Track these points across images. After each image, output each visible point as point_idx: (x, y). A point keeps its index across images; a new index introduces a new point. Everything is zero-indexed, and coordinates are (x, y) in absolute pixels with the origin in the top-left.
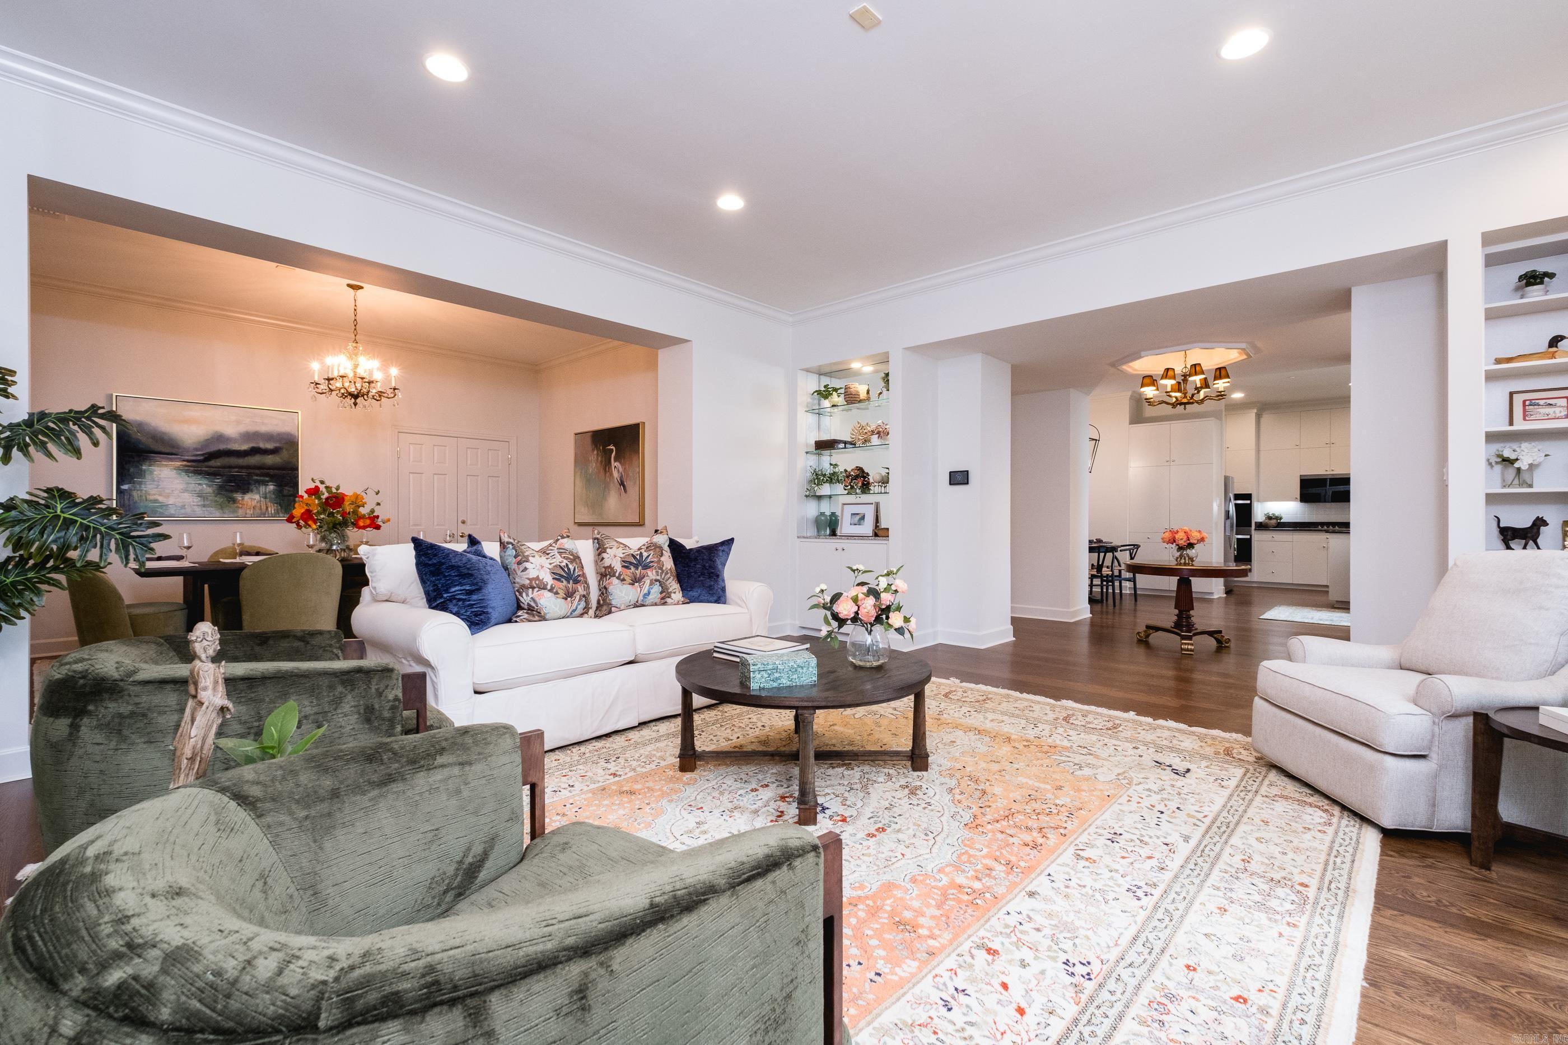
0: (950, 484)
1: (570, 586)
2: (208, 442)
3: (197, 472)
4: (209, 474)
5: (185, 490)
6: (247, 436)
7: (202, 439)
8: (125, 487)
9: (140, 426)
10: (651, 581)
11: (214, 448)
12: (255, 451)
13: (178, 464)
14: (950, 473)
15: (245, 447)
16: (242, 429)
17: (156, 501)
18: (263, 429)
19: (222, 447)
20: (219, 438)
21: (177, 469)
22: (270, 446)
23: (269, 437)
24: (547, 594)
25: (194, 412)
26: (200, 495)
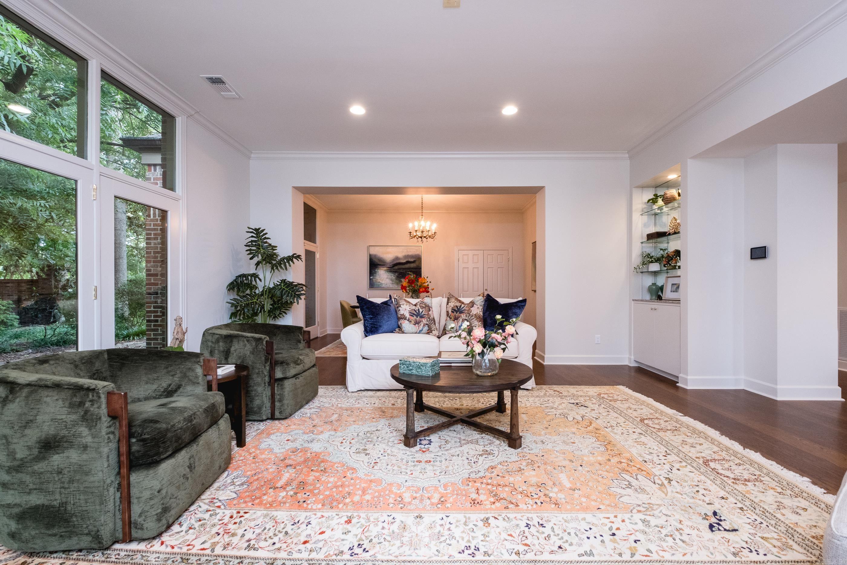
0: (751, 258)
1: (418, 319)
2: (394, 260)
3: (391, 271)
4: (394, 272)
5: (387, 278)
6: (406, 257)
7: (392, 259)
8: (371, 278)
9: (375, 256)
10: (463, 320)
11: (395, 262)
12: (408, 262)
13: (385, 268)
14: (752, 249)
15: (404, 261)
16: (404, 254)
17: (379, 282)
18: (410, 254)
19: (398, 261)
20: (397, 258)
21: (385, 270)
22: (412, 260)
23: (412, 256)
24: (406, 322)
25: (390, 249)
26: (392, 280)
